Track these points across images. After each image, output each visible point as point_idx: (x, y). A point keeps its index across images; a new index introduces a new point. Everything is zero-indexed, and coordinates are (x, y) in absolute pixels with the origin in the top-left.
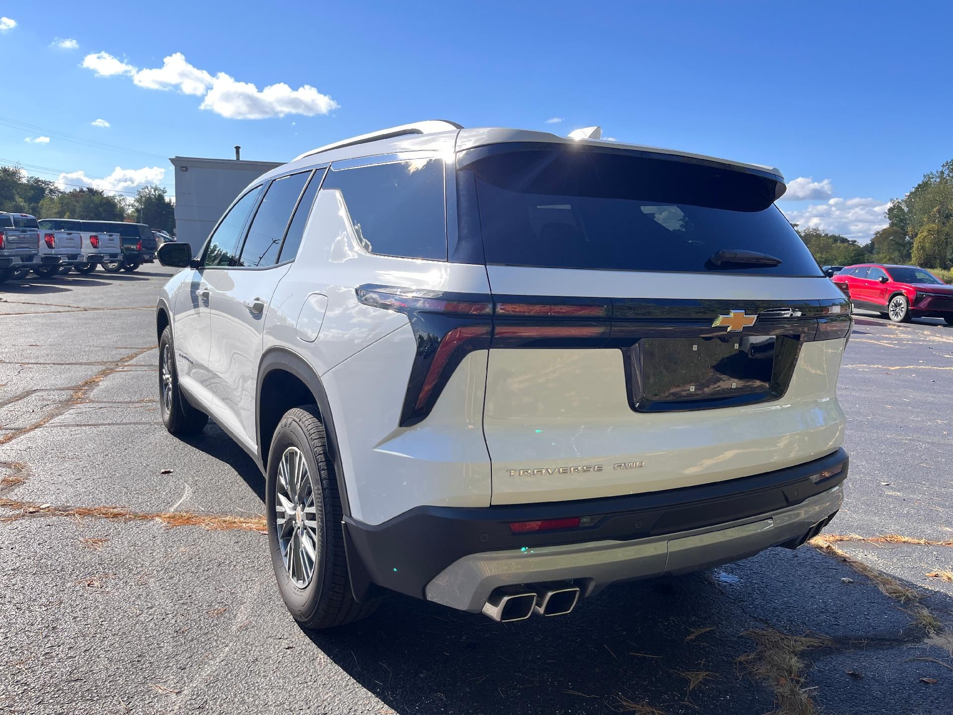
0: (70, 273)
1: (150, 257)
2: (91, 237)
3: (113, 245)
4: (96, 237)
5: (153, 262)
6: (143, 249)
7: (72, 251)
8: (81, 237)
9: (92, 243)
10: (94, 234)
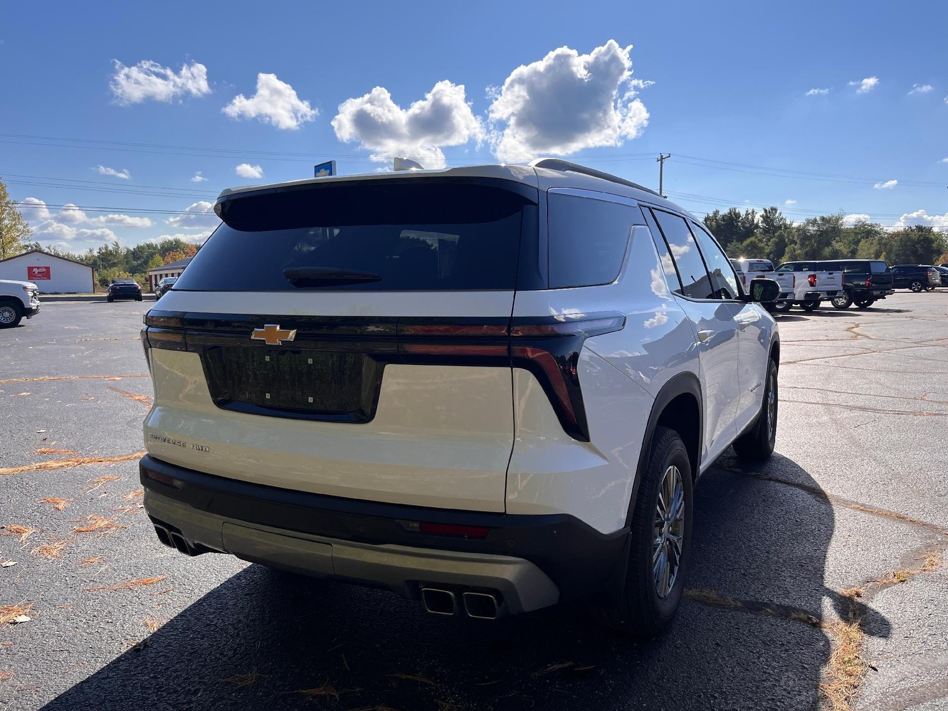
0: (790, 310)
1: (881, 293)
2: (810, 276)
3: (833, 283)
4: (814, 276)
5: (885, 298)
6: (873, 285)
7: (787, 290)
8: (794, 277)
9: (810, 282)
10: (812, 273)
